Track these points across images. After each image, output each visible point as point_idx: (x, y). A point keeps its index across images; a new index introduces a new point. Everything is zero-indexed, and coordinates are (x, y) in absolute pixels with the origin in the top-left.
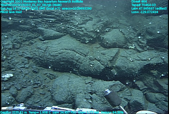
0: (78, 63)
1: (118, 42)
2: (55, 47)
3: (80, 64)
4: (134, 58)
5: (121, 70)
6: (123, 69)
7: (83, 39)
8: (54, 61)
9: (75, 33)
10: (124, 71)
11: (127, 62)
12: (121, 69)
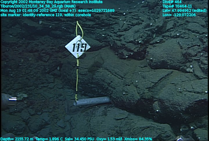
0: (110, 88)
1: (170, 60)
2: (87, 62)
3: (112, 89)
4: (184, 88)
5: (165, 105)
6: (166, 104)
7: (120, 52)
8: (83, 83)
9: (113, 43)
10: (168, 108)
11: (174, 93)
12: (164, 103)
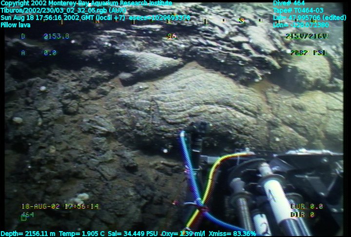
2: (175, 99)
7: (248, 72)
